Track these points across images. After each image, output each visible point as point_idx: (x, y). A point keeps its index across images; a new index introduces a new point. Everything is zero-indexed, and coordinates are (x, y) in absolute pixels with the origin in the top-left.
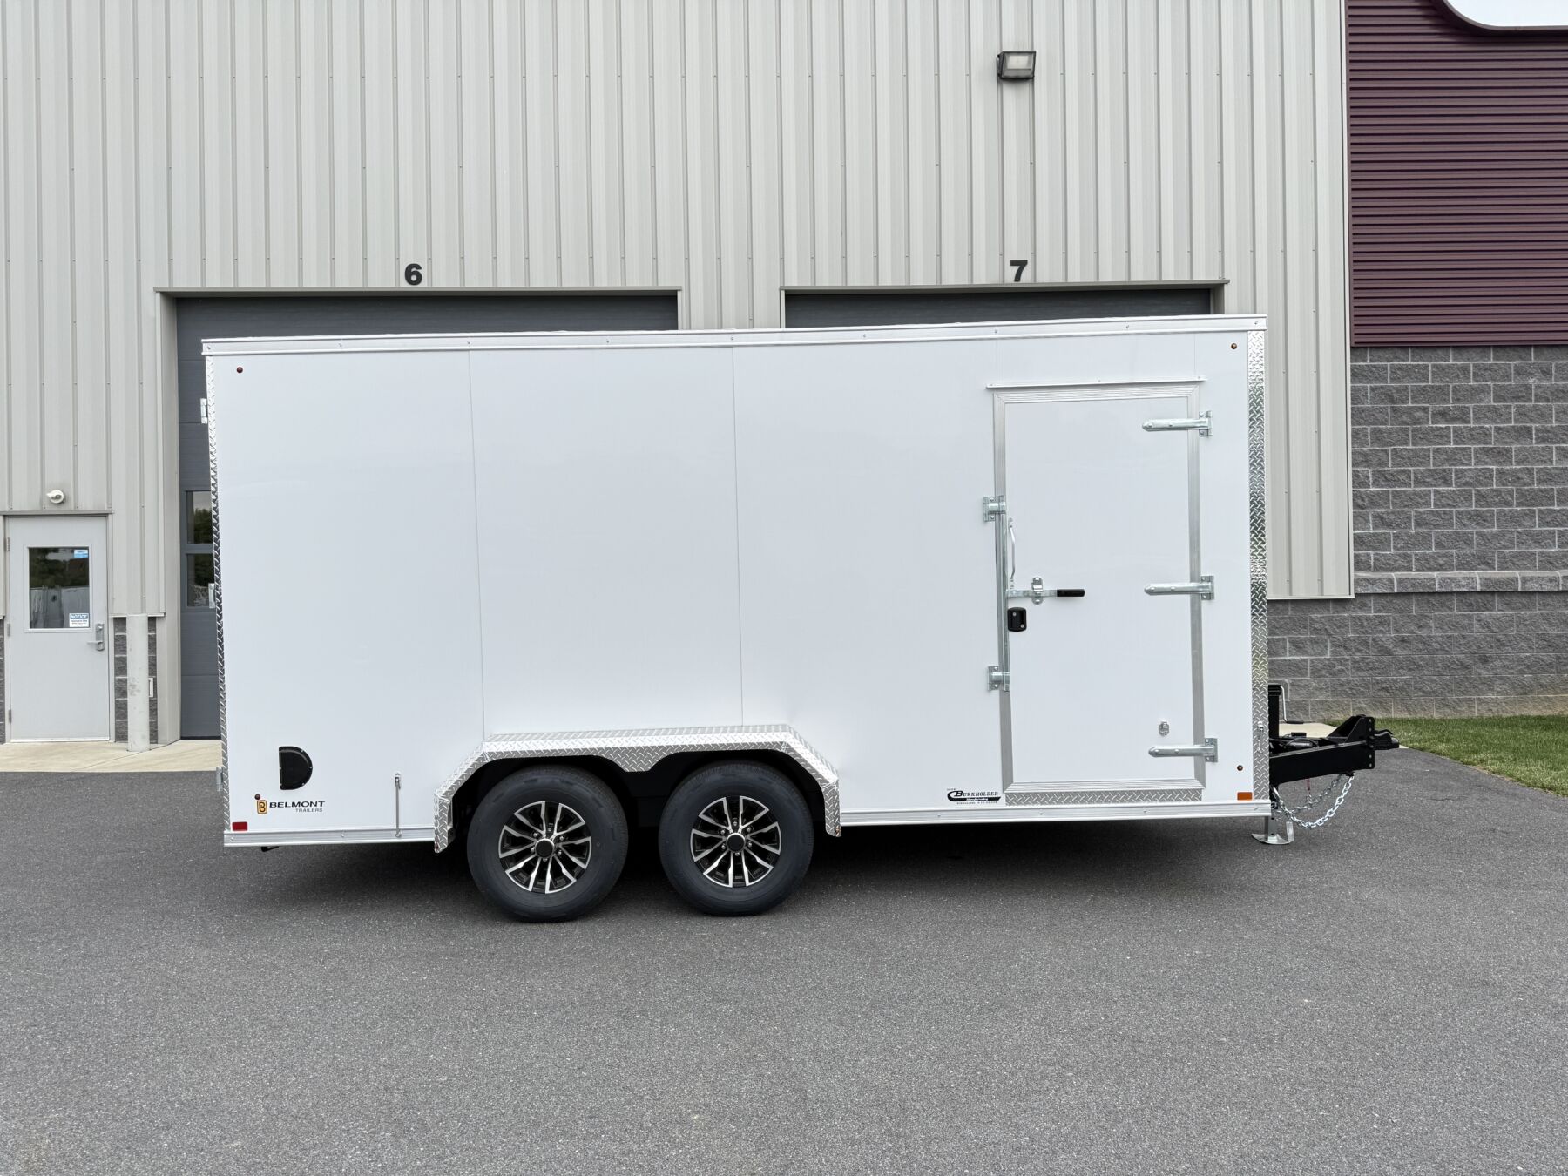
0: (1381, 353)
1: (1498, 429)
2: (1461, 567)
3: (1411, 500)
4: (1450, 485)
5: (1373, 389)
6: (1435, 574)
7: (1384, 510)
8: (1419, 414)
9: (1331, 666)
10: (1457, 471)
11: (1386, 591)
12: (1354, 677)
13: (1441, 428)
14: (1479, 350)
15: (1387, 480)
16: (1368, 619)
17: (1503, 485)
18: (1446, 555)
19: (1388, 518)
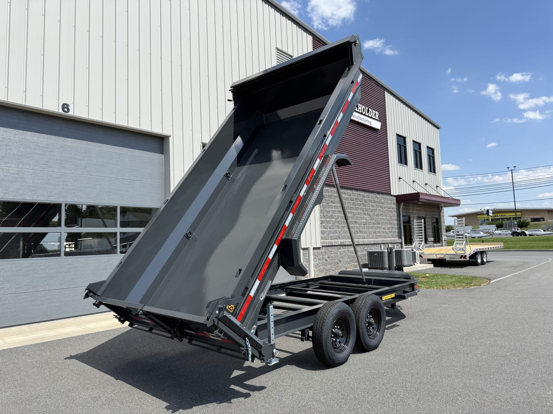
2: (336, 239)
3: (328, 222)
4: (334, 219)
6: (333, 241)
7: (324, 225)
8: (329, 201)
9: (318, 265)
11: (326, 245)
12: (321, 267)
15: (325, 217)
16: (323, 252)
18: (334, 236)
19: (325, 226)
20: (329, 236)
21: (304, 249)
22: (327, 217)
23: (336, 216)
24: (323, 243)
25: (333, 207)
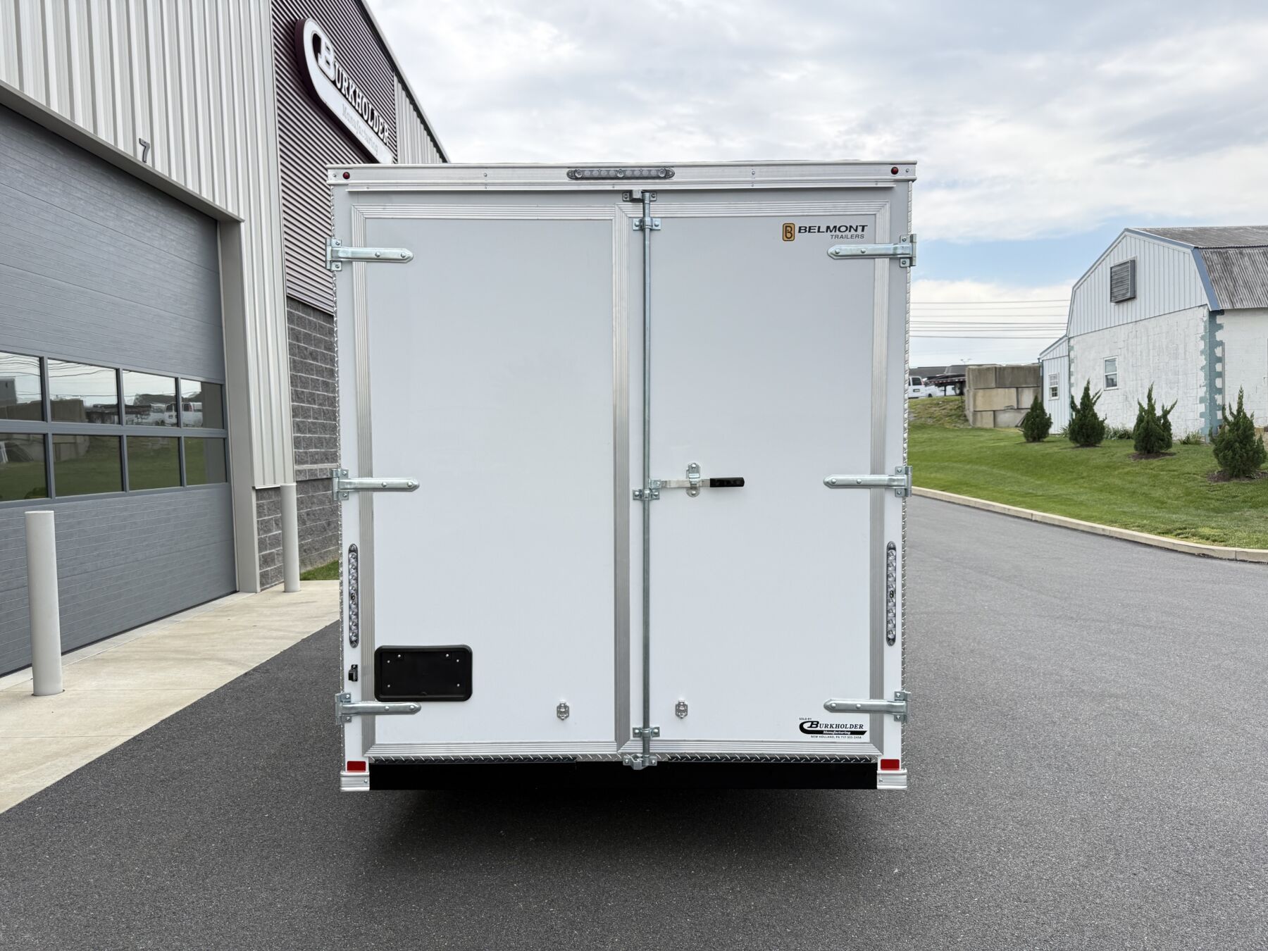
0: (293, 303)
1: (326, 368)
2: (322, 462)
3: (306, 413)
4: (315, 404)
5: (292, 329)
6: (315, 466)
7: (299, 420)
8: (305, 352)
10: (318, 394)
11: (305, 479)
13: (312, 364)
14: (318, 313)
15: (298, 398)
17: (329, 407)
18: (317, 453)
19: (301, 425)
20: (306, 453)
21: (259, 492)
22: (303, 397)
23: (321, 397)
24: (298, 473)
25: (312, 370)
